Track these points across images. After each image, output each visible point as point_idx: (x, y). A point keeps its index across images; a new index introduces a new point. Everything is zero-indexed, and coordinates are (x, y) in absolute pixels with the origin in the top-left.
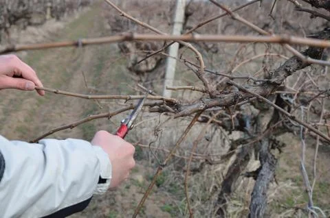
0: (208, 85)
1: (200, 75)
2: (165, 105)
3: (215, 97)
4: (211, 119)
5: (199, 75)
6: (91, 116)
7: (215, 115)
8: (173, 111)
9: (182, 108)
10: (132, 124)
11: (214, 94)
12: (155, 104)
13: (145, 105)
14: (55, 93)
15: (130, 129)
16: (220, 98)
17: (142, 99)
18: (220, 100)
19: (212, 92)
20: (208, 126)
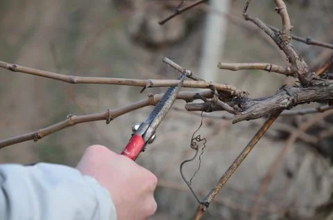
0: (298, 62)
1: (282, 41)
2: (216, 98)
3: (311, 85)
4: (295, 134)
5: (280, 42)
6: (74, 117)
7: (304, 126)
8: (232, 109)
9: (249, 104)
10: (153, 133)
11: (308, 79)
12: (197, 97)
13: (178, 98)
14: (10, 69)
15: (150, 141)
16: (321, 85)
17: (173, 87)
18: (319, 89)
19: (305, 74)
20: (290, 149)
